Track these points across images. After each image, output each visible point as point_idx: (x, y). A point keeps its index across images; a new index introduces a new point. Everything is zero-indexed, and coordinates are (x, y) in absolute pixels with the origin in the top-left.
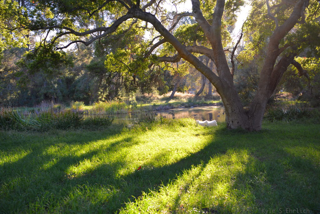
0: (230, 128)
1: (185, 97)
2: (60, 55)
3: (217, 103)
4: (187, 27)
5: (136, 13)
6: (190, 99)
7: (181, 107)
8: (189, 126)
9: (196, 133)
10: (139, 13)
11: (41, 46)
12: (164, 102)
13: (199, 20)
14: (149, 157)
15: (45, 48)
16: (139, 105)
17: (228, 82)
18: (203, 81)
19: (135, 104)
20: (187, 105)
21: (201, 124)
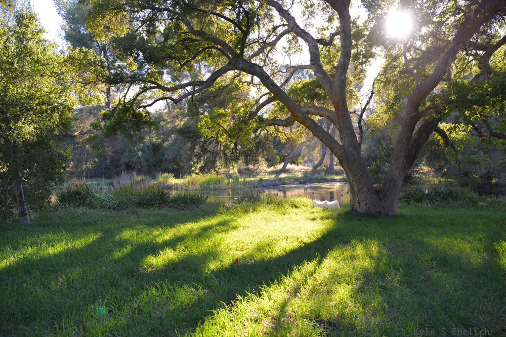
0: (356, 210)
1: (299, 171)
2: (143, 115)
3: (340, 179)
4: (304, 83)
5: (239, 64)
6: (306, 173)
7: (295, 183)
8: (303, 207)
9: (312, 216)
10: (243, 64)
11: (120, 104)
12: (273, 176)
13: (319, 74)
14: (250, 246)
15: (125, 106)
16: (241, 180)
17: (354, 153)
18: (323, 151)
19: (237, 178)
20: (302, 180)
21: (319, 206)
